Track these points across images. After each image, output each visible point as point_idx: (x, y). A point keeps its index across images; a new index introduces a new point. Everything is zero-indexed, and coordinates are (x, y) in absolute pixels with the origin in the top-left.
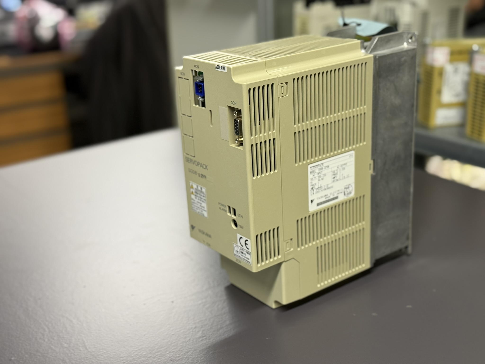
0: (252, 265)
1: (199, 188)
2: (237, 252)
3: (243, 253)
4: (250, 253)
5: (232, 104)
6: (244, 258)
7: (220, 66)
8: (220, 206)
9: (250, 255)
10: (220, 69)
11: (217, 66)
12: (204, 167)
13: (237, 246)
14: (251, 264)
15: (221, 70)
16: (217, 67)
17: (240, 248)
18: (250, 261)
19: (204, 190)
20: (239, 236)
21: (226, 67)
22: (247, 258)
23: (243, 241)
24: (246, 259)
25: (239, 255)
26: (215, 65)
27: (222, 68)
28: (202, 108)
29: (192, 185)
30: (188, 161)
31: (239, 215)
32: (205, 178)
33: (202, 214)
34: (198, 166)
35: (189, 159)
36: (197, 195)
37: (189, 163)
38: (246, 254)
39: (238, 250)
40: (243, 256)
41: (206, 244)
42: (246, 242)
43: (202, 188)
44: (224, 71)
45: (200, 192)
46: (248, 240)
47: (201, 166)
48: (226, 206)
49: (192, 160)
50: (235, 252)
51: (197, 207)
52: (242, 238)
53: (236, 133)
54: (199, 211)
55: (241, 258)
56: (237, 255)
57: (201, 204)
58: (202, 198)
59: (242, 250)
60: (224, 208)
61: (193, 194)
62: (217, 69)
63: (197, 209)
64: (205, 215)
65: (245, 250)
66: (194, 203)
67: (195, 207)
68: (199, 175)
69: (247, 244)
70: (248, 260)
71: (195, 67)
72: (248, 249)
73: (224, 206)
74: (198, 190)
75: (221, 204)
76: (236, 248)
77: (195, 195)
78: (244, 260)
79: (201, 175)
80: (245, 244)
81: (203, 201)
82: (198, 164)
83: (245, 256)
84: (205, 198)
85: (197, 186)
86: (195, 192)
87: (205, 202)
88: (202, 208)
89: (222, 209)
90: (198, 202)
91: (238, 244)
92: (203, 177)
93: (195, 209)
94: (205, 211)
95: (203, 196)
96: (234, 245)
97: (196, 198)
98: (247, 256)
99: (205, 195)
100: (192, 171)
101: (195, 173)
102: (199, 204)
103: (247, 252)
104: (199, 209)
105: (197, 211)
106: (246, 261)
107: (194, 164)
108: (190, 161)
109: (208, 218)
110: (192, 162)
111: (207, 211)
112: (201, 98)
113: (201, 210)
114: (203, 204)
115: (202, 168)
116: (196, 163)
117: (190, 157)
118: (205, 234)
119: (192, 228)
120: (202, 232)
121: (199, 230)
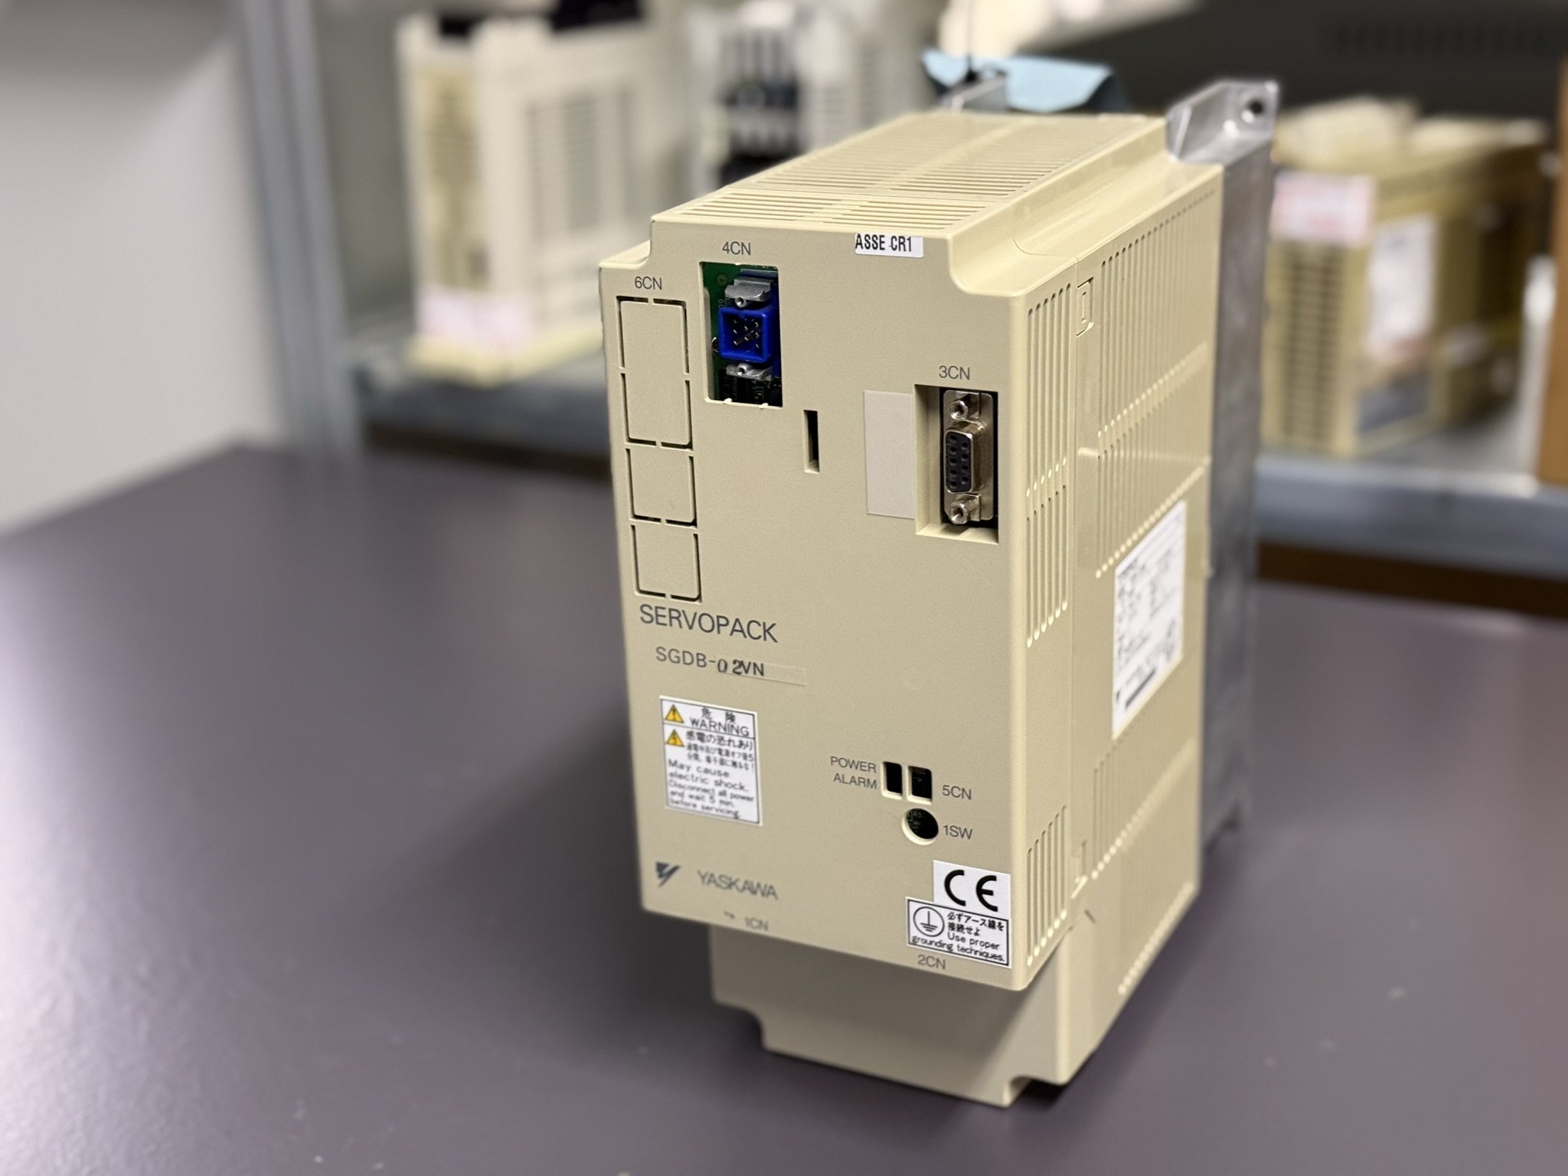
0: (1010, 967)
1: (719, 717)
2: (929, 927)
3: (961, 928)
4: (1004, 924)
5: (947, 372)
6: (966, 945)
7: (881, 236)
8: (837, 769)
9: (1004, 929)
10: (882, 249)
11: (863, 237)
12: (756, 630)
13: (930, 907)
14: (1005, 962)
15: (889, 252)
16: (864, 242)
17: (945, 913)
18: (1001, 951)
19: (742, 721)
20: (942, 869)
21: (921, 240)
22: (986, 945)
23: (964, 887)
24: (977, 947)
25: (936, 939)
26: (856, 235)
27: (896, 243)
28: (765, 405)
29: (674, 710)
30: (655, 619)
31: (948, 791)
32: (755, 673)
33: (729, 812)
34: (719, 632)
35: (660, 612)
36: (699, 743)
37: (665, 625)
38: (978, 930)
39: (935, 920)
40: (963, 940)
41: (739, 924)
42: (986, 886)
43: (734, 714)
44: (907, 254)
45: (722, 730)
46: (993, 878)
47: (734, 630)
48: (873, 767)
49: (682, 613)
50: (914, 932)
51: (698, 789)
52: (961, 873)
53: (954, 484)
54: (710, 805)
55: (950, 947)
56: (929, 939)
57: (726, 774)
58: (733, 753)
59: (957, 917)
60: (865, 775)
61: (678, 742)
62: (865, 251)
63: (698, 798)
64: (743, 815)
65: (974, 917)
66: (681, 777)
67: (687, 792)
68: (721, 667)
69: (990, 893)
70: (991, 951)
71: (728, 250)
72: (995, 909)
73: (863, 768)
74: (711, 726)
75: (843, 763)
76: (922, 917)
77: (689, 747)
78: (965, 954)
79: (731, 667)
80: (981, 892)
81: (734, 764)
82: (719, 625)
83: (976, 938)
84: (748, 749)
85: (706, 712)
86: (690, 734)
87: (750, 763)
88: (730, 791)
89: (853, 780)
90: (707, 771)
91: (933, 900)
92: (747, 672)
93: (687, 799)
94: (743, 798)
95: (741, 744)
96: (914, 907)
97: (696, 757)
98: (988, 935)
99: (754, 739)
100: (680, 655)
101: (698, 660)
102: (712, 778)
103: (987, 923)
104: (707, 796)
105: (699, 803)
106: (981, 954)
107: (691, 628)
108: (671, 618)
109: (761, 824)
110: (682, 618)
111: (755, 800)
112: (754, 366)
113: (723, 798)
114: (736, 776)
115: (745, 636)
116: (707, 623)
117: (668, 602)
118: (740, 884)
119: (661, 876)
120: (718, 882)
121: (703, 878)
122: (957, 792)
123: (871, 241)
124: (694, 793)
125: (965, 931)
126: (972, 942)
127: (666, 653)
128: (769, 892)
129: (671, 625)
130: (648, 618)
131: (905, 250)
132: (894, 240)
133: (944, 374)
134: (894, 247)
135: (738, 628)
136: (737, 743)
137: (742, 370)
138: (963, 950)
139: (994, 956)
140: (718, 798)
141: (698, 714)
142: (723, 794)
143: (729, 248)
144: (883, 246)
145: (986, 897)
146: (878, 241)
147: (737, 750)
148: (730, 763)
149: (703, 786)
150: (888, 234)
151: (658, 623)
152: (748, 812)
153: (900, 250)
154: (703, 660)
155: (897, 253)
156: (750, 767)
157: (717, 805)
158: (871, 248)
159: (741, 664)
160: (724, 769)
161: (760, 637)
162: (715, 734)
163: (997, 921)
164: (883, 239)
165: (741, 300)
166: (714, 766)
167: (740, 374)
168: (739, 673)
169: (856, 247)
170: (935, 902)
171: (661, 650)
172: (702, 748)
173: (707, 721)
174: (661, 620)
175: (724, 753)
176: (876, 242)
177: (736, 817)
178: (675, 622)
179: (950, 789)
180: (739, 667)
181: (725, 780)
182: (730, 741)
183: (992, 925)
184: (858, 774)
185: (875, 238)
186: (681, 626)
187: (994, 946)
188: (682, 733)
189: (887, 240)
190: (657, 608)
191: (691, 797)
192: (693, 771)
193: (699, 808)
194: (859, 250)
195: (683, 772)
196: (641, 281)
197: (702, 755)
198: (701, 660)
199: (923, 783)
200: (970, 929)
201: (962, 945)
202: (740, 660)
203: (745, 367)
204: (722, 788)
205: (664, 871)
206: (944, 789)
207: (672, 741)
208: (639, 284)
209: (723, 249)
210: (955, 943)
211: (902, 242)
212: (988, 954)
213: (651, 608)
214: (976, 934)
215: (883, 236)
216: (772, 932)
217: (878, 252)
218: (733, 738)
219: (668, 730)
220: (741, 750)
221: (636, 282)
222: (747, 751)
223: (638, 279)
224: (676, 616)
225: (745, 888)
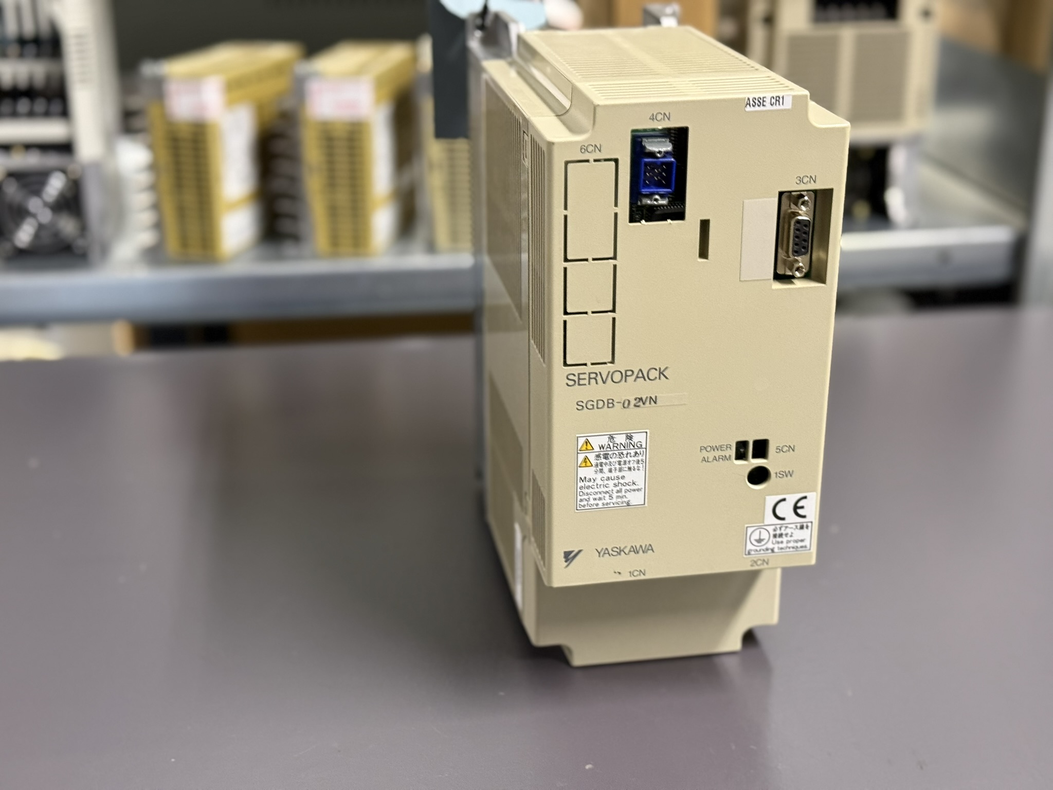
0: (811, 551)
1: (621, 439)
2: (760, 540)
3: (781, 535)
4: (810, 524)
5: (801, 180)
6: (784, 545)
8: (705, 454)
9: (810, 528)
11: (751, 100)
12: (654, 374)
13: (760, 527)
14: (808, 549)
15: (768, 107)
16: (751, 102)
17: (771, 529)
18: (807, 543)
19: (637, 438)
20: (771, 501)
21: (791, 97)
22: (796, 541)
23: (785, 510)
24: (791, 544)
25: (764, 547)
26: (746, 99)
27: (773, 101)
28: (669, 221)
29: (587, 442)
30: (578, 382)
31: (779, 450)
32: (650, 403)
33: (622, 503)
34: (626, 381)
35: (582, 376)
36: (604, 461)
37: (585, 385)
38: (792, 533)
39: (765, 535)
40: (782, 542)
41: (626, 577)
42: (799, 505)
43: (632, 434)
44: (781, 107)
45: (622, 448)
46: (805, 498)
47: (637, 377)
48: (729, 447)
49: (599, 374)
50: (749, 547)
51: (600, 493)
52: (784, 500)
53: (796, 252)
54: (609, 501)
55: (773, 551)
56: (758, 548)
57: (623, 477)
58: (629, 462)
59: (779, 529)
60: (723, 453)
61: (589, 464)
62: (752, 109)
63: (600, 499)
64: (632, 503)
65: (790, 526)
66: (588, 487)
67: (591, 497)
68: (626, 405)
69: (802, 507)
70: (800, 544)
71: (653, 119)
72: (804, 517)
73: (722, 449)
74: (614, 446)
75: (709, 449)
76: (756, 536)
77: (597, 465)
78: (783, 550)
79: (633, 402)
80: (796, 508)
81: (630, 469)
82: (626, 376)
83: (789, 539)
84: (640, 456)
85: (611, 438)
86: (598, 456)
87: (641, 465)
88: (624, 488)
89: (715, 458)
90: (608, 479)
91: (763, 522)
92: (644, 404)
93: (592, 502)
94: (634, 490)
95: (636, 453)
96: (750, 530)
97: (601, 471)
98: (799, 534)
99: (646, 449)
100: (595, 404)
101: (608, 403)
102: (611, 483)
103: (799, 527)
104: (607, 496)
105: (600, 503)
106: (793, 548)
107: (604, 382)
108: (590, 378)
109: (646, 505)
110: (599, 378)
111: (643, 490)
112: (662, 196)
113: (619, 494)
114: (629, 476)
115: (645, 380)
116: (617, 377)
117: (590, 368)
118: (627, 551)
119: (566, 561)
120: (611, 552)
121: (599, 553)
122: (785, 449)
123: (757, 102)
124: (597, 496)
125: (784, 536)
126: (788, 542)
127: (584, 405)
128: (650, 548)
129: (589, 384)
130: (571, 383)
131: (779, 104)
132: (772, 99)
133: (798, 182)
134: (772, 103)
135: (642, 376)
136: (633, 454)
137: (656, 200)
138: (782, 548)
139: (802, 547)
140: (615, 495)
141: (604, 441)
142: (618, 492)
143: (654, 117)
144: (764, 104)
145: (799, 511)
146: (761, 101)
147: (633, 458)
148: (627, 469)
149: (605, 489)
150: (768, 96)
151: (579, 385)
152: (636, 498)
153: (776, 104)
154: (612, 403)
155: (774, 107)
156: (641, 469)
157: (614, 500)
158: (757, 106)
159: (641, 399)
160: (620, 474)
161: (656, 378)
162: (616, 452)
163: (805, 524)
164: (765, 99)
165: (660, 152)
166: (614, 474)
167: (655, 203)
168: (638, 406)
169: (746, 106)
170: (766, 523)
171: (579, 403)
172: (606, 464)
173: (611, 445)
174: (582, 382)
175: (622, 463)
176: (760, 102)
177: (628, 505)
178: (593, 381)
179: (780, 448)
180: (639, 402)
181: (621, 481)
182: (628, 454)
183: (802, 527)
184: (717, 453)
185: (759, 99)
186: (597, 383)
187: (802, 541)
188: (592, 457)
189: (768, 101)
190: (579, 374)
191: (595, 499)
192: (599, 482)
193: (600, 506)
194: (748, 109)
195: (590, 484)
196: (585, 148)
197: (606, 469)
198: (610, 403)
199: (761, 448)
200: (786, 535)
201: (781, 546)
202: (640, 397)
203: (657, 197)
204: (618, 488)
205: (569, 557)
206: (777, 449)
207: (584, 465)
208: (583, 151)
209: (650, 119)
210: (776, 546)
211: (778, 99)
212: (797, 547)
213: (574, 375)
214: (791, 536)
215: (765, 97)
216: (648, 576)
217: (762, 108)
218: (629, 451)
219: (581, 457)
220: (636, 459)
221: (581, 149)
222: (640, 458)
223: (583, 147)
224: (594, 377)
225: (630, 551)
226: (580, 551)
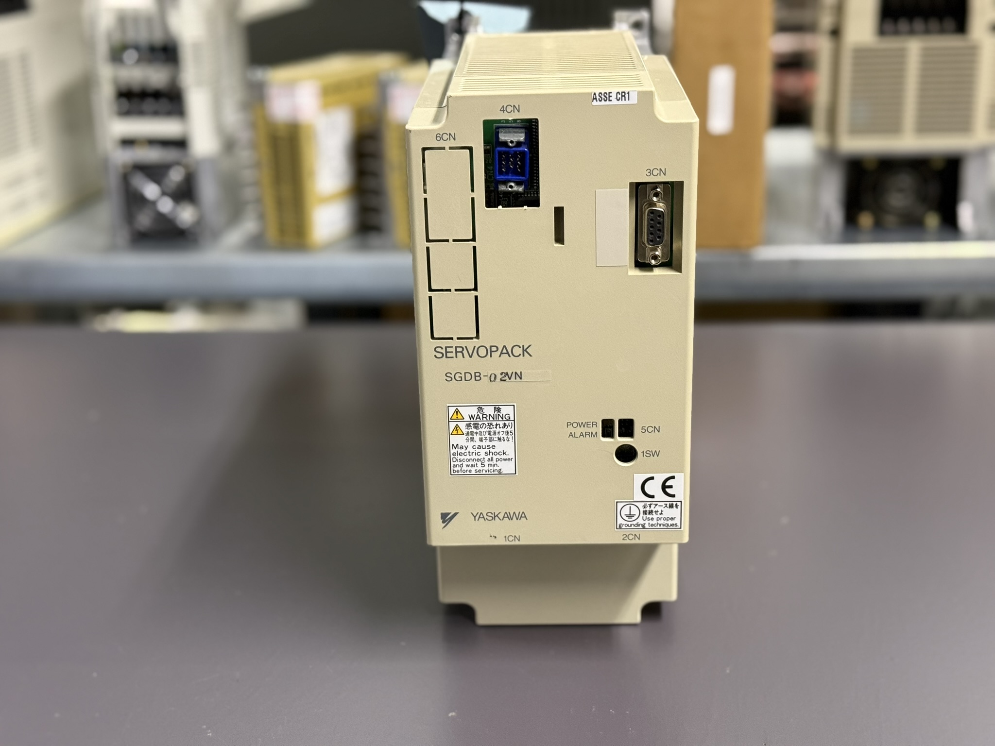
0: (682, 529)
1: (489, 411)
2: (630, 516)
3: (651, 512)
4: (679, 504)
5: (651, 172)
6: (655, 522)
7: (610, 93)
8: (571, 429)
9: (679, 507)
10: (610, 100)
11: (597, 95)
12: (518, 351)
13: (631, 503)
14: (679, 527)
15: (614, 102)
16: (598, 97)
17: (640, 505)
18: (677, 521)
19: (505, 411)
20: (639, 479)
21: (636, 93)
22: (667, 519)
23: (654, 488)
24: (661, 522)
25: (635, 523)
26: (593, 94)
27: (619, 96)
28: (525, 207)
29: (457, 412)
30: (446, 355)
31: (645, 430)
32: (516, 379)
33: (494, 471)
34: (491, 356)
35: (448, 350)
36: (475, 430)
37: (453, 357)
38: (662, 511)
39: (634, 511)
40: (652, 519)
41: (500, 542)
42: (668, 484)
43: (500, 407)
44: (627, 102)
45: (491, 419)
46: (673, 477)
47: (502, 353)
48: (595, 424)
49: (465, 348)
50: (620, 521)
51: (473, 460)
52: (652, 478)
53: (652, 241)
54: (481, 469)
55: (643, 526)
56: (629, 523)
57: (494, 447)
58: (499, 432)
59: (648, 506)
60: (590, 430)
61: (460, 432)
62: (598, 103)
63: (472, 466)
64: (504, 471)
65: (659, 504)
66: (460, 454)
67: (465, 464)
68: (492, 378)
69: (671, 487)
70: (670, 522)
71: (503, 111)
72: (673, 496)
73: (588, 426)
74: (483, 417)
75: (575, 425)
76: (626, 511)
77: (468, 434)
78: (654, 527)
79: (499, 377)
80: (664, 487)
81: (499, 439)
82: (491, 352)
83: (660, 516)
84: (509, 428)
85: (480, 409)
86: (468, 425)
87: (510, 437)
88: (495, 457)
89: (582, 434)
90: (479, 447)
91: (633, 499)
92: (510, 379)
93: (465, 468)
94: (505, 460)
95: (505, 425)
96: (620, 505)
97: (472, 439)
98: (668, 513)
99: (514, 421)
100: (463, 376)
101: (475, 376)
102: (482, 451)
103: (668, 506)
104: (479, 463)
105: (473, 469)
106: (664, 525)
107: (471, 357)
108: (456, 352)
109: (517, 474)
110: (465, 352)
111: (513, 460)
112: (518, 183)
113: (491, 462)
114: (500, 446)
115: (510, 356)
116: (482, 352)
117: (455, 343)
118: (501, 516)
119: (443, 522)
120: (486, 517)
121: (475, 517)
122: (650, 429)
123: (603, 97)
124: (470, 463)
125: (654, 513)
126: (658, 519)
127: (452, 376)
128: (522, 516)
129: (456, 357)
130: (439, 355)
131: (625, 100)
132: (618, 94)
133: (649, 174)
134: (618, 99)
135: (506, 351)
136: (502, 425)
137: (511, 187)
138: (652, 525)
139: (672, 525)
140: (486, 463)
141: (474, 411)
142: (489, 460)
143: (505, 109)
144: (611, 98)
145: (668, 490)
146: (607, 96)
147: (501, 430)
148: (497, 439)
149: (477, 457)
150: (614, 91)
151: (447, 357)
152: (507, 467)
153: (622, 100)
154: (479, 376)
155: (620, 102)
156: (510, 439)
157: (486, 468)
158: (603, 100)
159: (507, 374)
160: (491, 444)
161: (520, 355)
162: (486, 423)
163: (674, 503)
164: (611, 95)
165: (512, 142)
166: (484, 444)
167: (510, 189)
168: (505, 381)
169: (593, 101)
170: (635, 500)
171: (448, 375)
172: (476, 433)
173: (481, 415)
174: (449, 355)
175: (492, 433)
176: (607, 97)
177: (500, 473)
178: (459, 355)
179: (646, 428)
180: (505, 376)
181: (491, 450)
182: (497, 425)
183: (671, 506)
184: (584, 430)
185: (605, 95)
186: (463, 357)
187: (672, 519)
188: (462, 425)
189: (614, 95)
190: (446, 348)
191: (468, 466)
192: (470, 449)
193: (473, 472)
194: (595, 103)
195: (463, 451)
196: (441, 136)
197: (477, 438)
198: (477, 376)
199: (627, 427)
200: (656, 512)
201: (651, 522)
202: (505, 372)
203: (513, 184)
204: (489, 457)
205: (446, 518)
206: (642, 429)
207: (455, 432)
208: (438, 139)
209: (500, 110)
210: (647, 522)
211: (623, 95)
212: (668, 524)
213: (442, 348)
214: (661, 514)
215: (611, 93)
216: (523, 542)
217: (608, 103)
218: (498, 423)
219: (452, 425)
220: (505, 430)
221: (436, 137)
222: (509, 429)
223: (438, 135)
224: (460, 351)
225: (504, 517)
226: (456, 514)
